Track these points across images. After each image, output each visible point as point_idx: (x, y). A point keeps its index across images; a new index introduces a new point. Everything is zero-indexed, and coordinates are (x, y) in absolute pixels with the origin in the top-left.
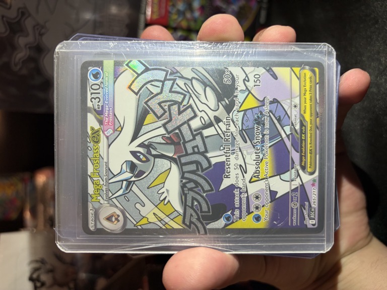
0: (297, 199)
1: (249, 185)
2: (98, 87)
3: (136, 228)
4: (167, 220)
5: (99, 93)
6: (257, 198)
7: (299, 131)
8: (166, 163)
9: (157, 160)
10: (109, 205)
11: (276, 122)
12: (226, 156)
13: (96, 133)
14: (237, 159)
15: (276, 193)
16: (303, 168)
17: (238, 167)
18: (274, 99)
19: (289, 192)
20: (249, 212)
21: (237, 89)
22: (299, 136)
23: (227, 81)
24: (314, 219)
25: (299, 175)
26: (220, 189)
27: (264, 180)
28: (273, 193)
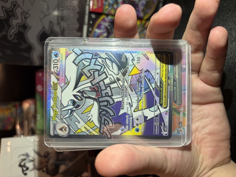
0: (158, 121)
1: (133, 113)
2: (57, 61)
3: (75, 134)
4: (91, 130)
5: (58, 64)
6: (137, 119)
7: (159, 86)
8: (91, 101)
9: (86, 99)
10: (61, 122)
11: (148, 81)
12: (122, 98)
13: (55, 85)
14: (128, 99)
15: (147, 117)
16: (161, 105)
17: (128, 104)
18: (147, 70)
19: (153, 117)
20: (133, 127)
21: (128, 64)
22: (159, 89)
23: (123, 60)
24: (166, 131)
25: (159, 108)
26: (119, 115)
27: (141, 111)
28: (146, 118)
